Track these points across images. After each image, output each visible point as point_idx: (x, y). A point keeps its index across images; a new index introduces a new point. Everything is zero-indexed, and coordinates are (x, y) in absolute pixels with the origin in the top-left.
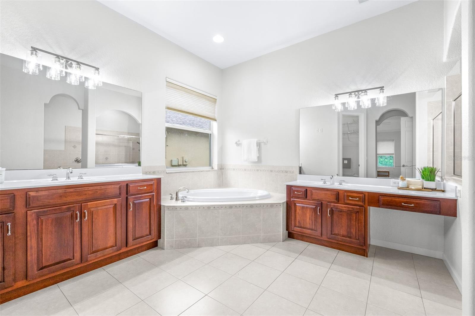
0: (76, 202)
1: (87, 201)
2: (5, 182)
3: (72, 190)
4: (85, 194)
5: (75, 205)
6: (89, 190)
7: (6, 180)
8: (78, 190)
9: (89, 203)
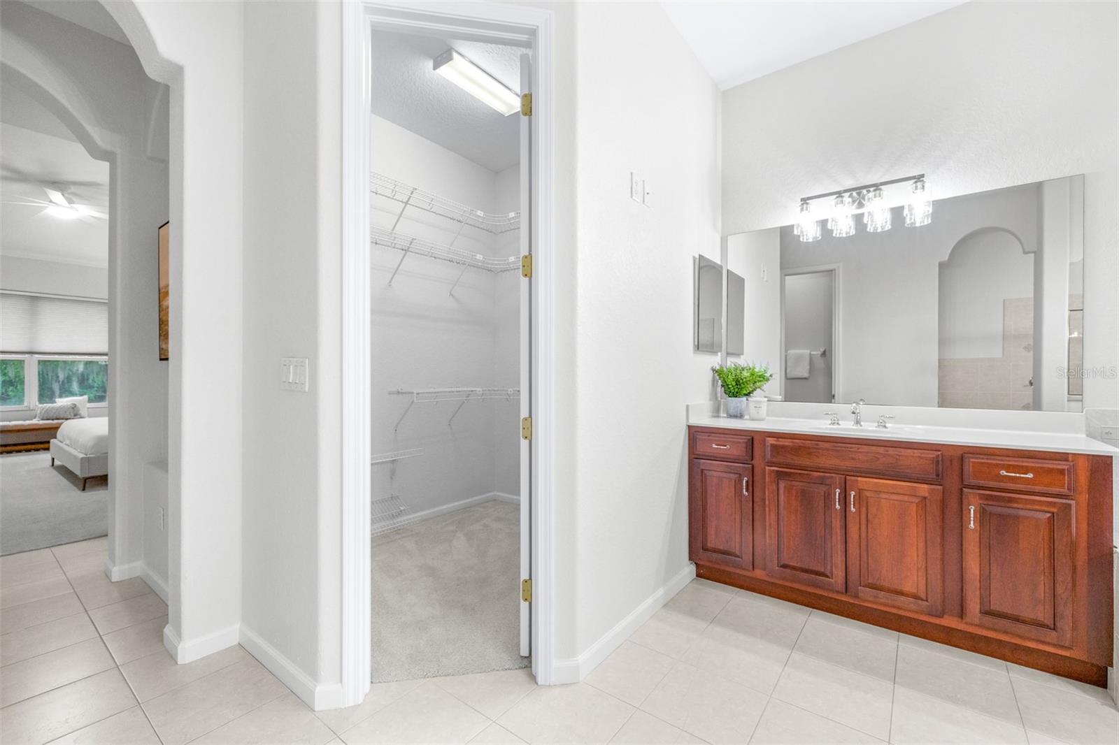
0: (836, 470)
1: (858, 474)
2: (767, 418)
3: (827, 445)
4: (853, 459)
5: (833, 475)
6: (860, 452)
7: (768, 415)
8: (839, 447)
9: (859, 479)
